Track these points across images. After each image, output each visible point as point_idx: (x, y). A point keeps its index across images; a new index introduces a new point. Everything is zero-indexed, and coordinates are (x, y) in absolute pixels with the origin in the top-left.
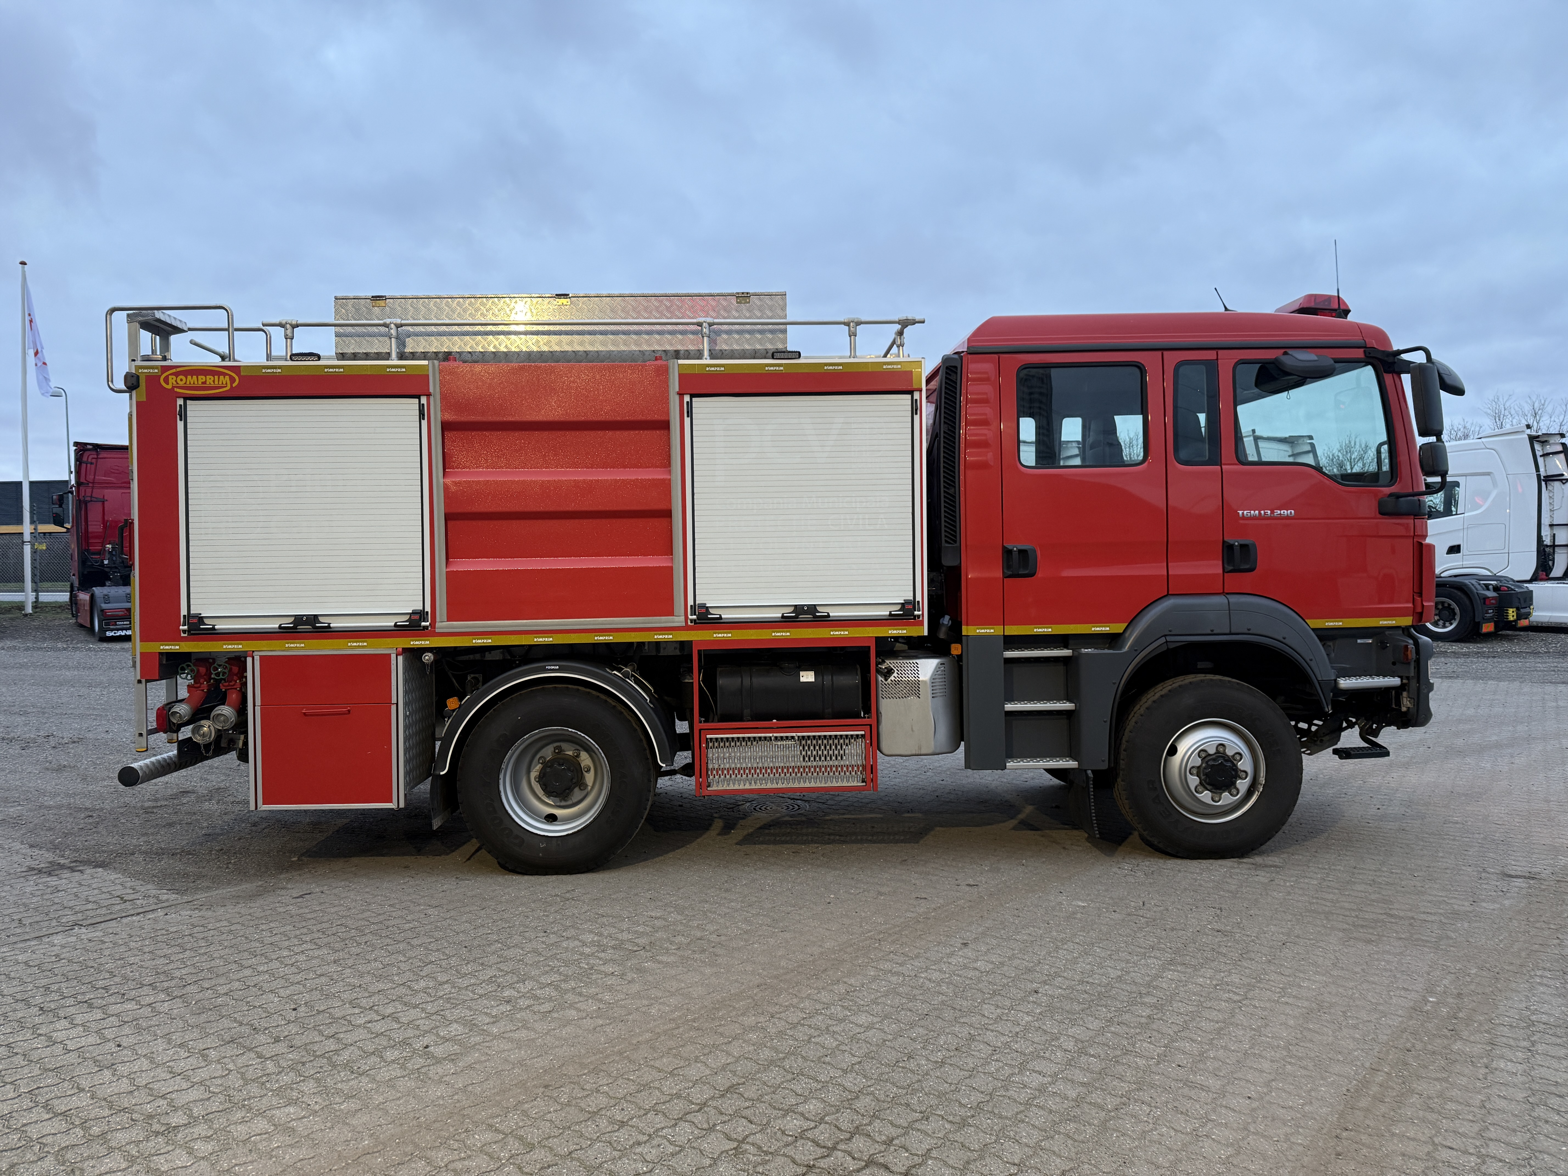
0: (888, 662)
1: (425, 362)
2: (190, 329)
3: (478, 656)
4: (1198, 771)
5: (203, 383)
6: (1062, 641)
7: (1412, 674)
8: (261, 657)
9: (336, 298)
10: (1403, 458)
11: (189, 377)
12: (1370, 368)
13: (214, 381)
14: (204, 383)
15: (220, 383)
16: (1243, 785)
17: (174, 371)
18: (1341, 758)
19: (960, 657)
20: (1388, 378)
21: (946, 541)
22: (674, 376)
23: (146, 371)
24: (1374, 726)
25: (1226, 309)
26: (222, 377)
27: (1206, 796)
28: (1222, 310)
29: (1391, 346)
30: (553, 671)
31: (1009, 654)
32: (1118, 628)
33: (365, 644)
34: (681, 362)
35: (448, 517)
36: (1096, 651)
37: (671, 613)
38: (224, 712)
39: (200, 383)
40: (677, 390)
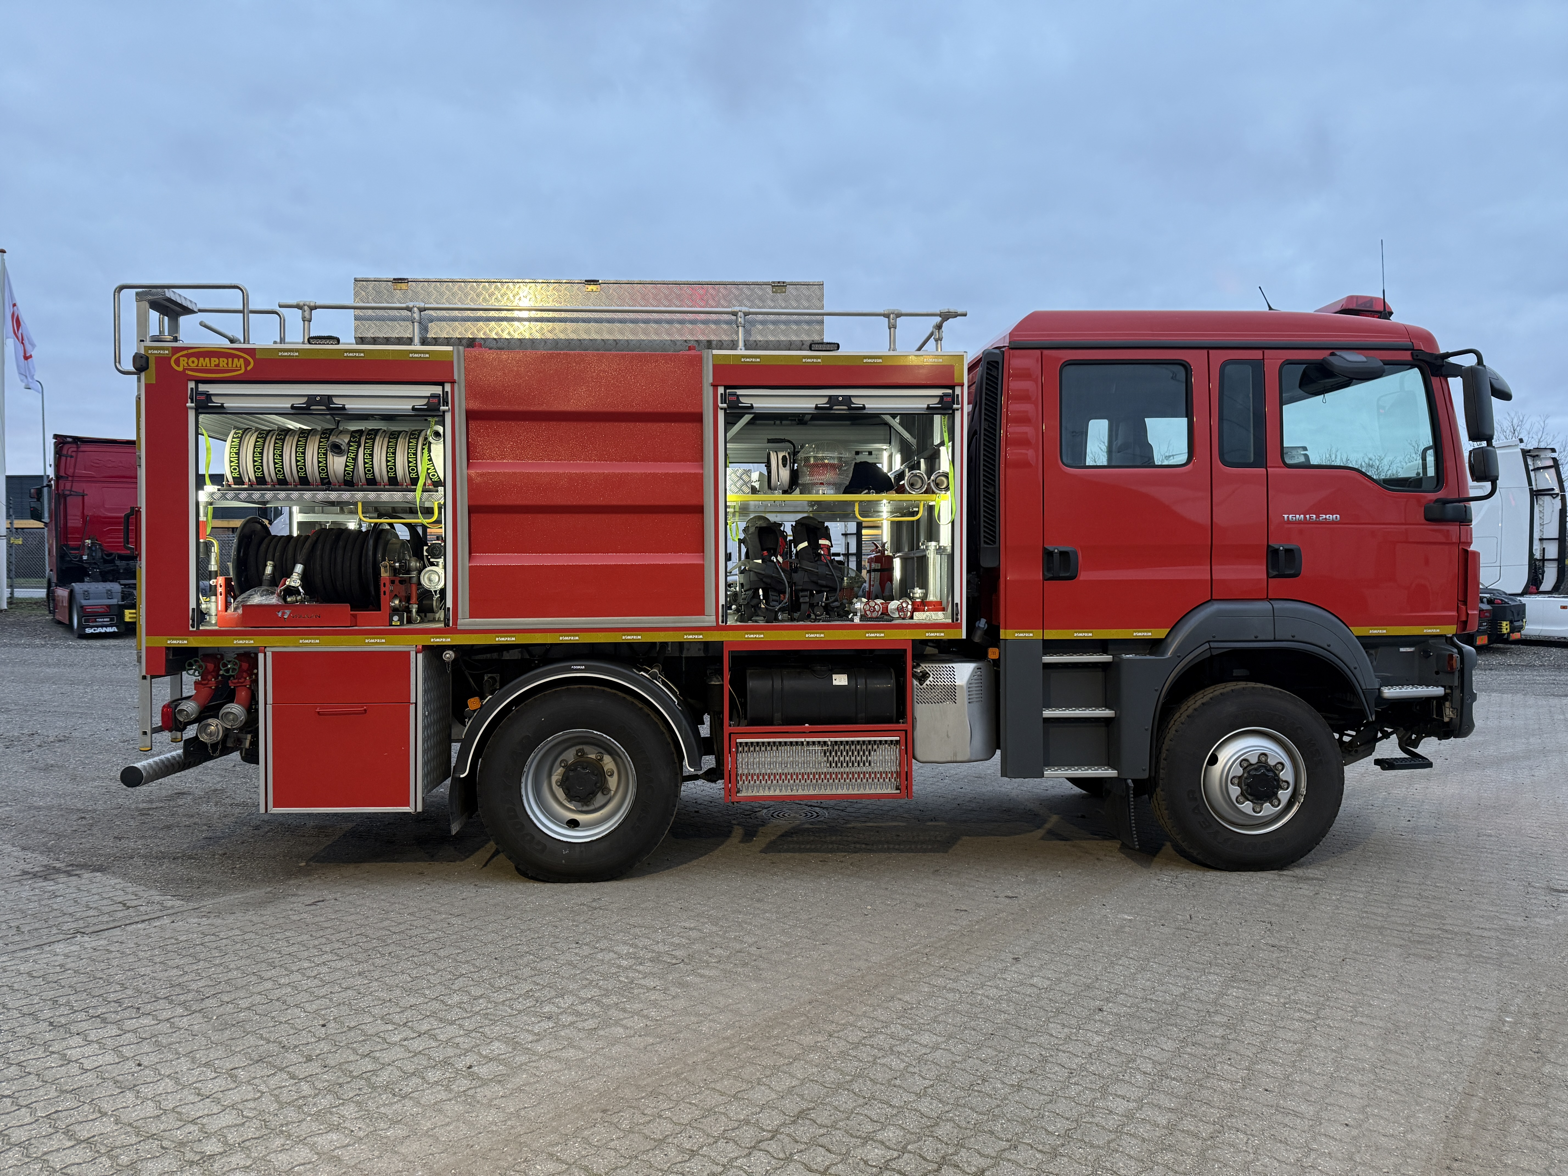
0: (923, 665)
1: (450, 348)
2: (200, 311)
3: (495, 656)
4: (1240, 781)
5: (216, 366)
6: (1102, 646)
7: (1456, 683)
8: (273, 653)
9: (356, 280)
10: (1450, 464)
11: (201, 359)
12: (1416, 370)
13: (227, 364)
14: (218, 365)
15: (234, 365)
16: (1284, 795)
17: (185, 352)
18: (1383, 768)
19: (996, 663)
20: (1435, 381)
21: (985, 542)
22: (708, 367)
23: (156, 352)
24: (1414, 736)
25: (1270, 308)
26: (236, 360)
27: (1247, 807)
28: (1267, 309)
29: (1437, 348)
30: (579, 671)
31: (1047, 659)
32: (1160, 633)
33: (383, 641)
34: (715, 352)
35: (472, 510)
36: (1138, 657)
37: (701, 612)
38: (234, 711)
39: (213, 365)
40: (711, 380)
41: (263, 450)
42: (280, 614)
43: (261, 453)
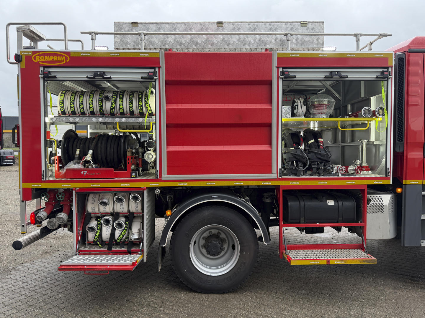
1: (158, 51)
2: (48, 40)
5: (52, 60)
9: (115, 23)
13: (58, 59)
14: (53, 60)
15: (61, 60)
17: (39, 54)
19: (401, 194)
21: (398, 141)
22: (275, 58)
23: (25, 53)
26: (61, 57)
30: (215, 198)
31: (423, 193)
34: (278, 53)
35: (168, 126)
37: (270, 172)
38: (62, 216)
39: (51, 59)
40: (276, 65)
41: (74, 99)
42: (82, 172)
43: (74, 101)
